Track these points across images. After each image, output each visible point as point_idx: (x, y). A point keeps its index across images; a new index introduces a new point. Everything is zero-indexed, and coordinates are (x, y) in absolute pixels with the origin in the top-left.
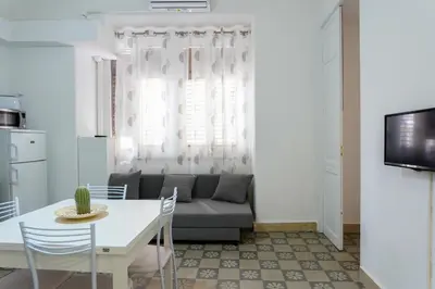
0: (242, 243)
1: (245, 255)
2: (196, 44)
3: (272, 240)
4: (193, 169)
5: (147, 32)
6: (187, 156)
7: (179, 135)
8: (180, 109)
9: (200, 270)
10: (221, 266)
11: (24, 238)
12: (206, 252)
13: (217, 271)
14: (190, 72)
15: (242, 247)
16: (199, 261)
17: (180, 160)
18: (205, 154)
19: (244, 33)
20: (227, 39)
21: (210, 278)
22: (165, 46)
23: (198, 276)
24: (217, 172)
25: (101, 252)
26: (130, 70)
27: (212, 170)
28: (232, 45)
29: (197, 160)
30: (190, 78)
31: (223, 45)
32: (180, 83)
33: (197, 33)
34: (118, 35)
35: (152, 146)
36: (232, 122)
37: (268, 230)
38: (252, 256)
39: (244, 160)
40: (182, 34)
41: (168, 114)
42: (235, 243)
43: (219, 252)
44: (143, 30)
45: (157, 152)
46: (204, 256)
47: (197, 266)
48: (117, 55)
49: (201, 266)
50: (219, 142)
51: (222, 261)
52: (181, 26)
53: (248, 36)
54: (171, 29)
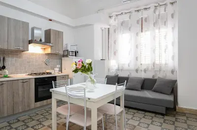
0: (167, 115)
1: (167, 121)
2: (145, 14)
3: (187, 117)
4: (143, 75)
5: (122, 13)
6: (140, 69)
7: (137, 59)
8: (137, 47)
9: (140, 123)
10: (152, 123)
11: (66, 91)
12: (145, 115)
13: (149, 125)
14: (142, 29)
15: (166, 118)
16: (141, 119)
17: (137, 71)
18: (150, 68)
19: (172, 3)
20: (162, 8)
21: (144, 127)
22: (130, 18)
23: (138, 125)
24: (156, 78)
25: (87, 99)
26: (115, 31)
27: (153, 76)
28: (165, 11)
29: (145, 71)
30: (142, 31)
31: (159, 12)
32: (137, 34)
33: (146, 9)
34: (110, 17)
35: (124, 64)
36: (165, 52)
37: (186, 112)
38: (171, 123)
39: (173, 72)
40: (138, 11)
41: (131, 49)
42: (163, 115)
43: (152, 117)
44: (120, 13)
45: (126, 67)
46: (144, 117)
47: (139, 120)
48: (110, 25)
49: (141, 121)
50: (157, 62)
51: (153, 121)
52: (138, 7)
53: (174, 5)
54: (133, 10)
